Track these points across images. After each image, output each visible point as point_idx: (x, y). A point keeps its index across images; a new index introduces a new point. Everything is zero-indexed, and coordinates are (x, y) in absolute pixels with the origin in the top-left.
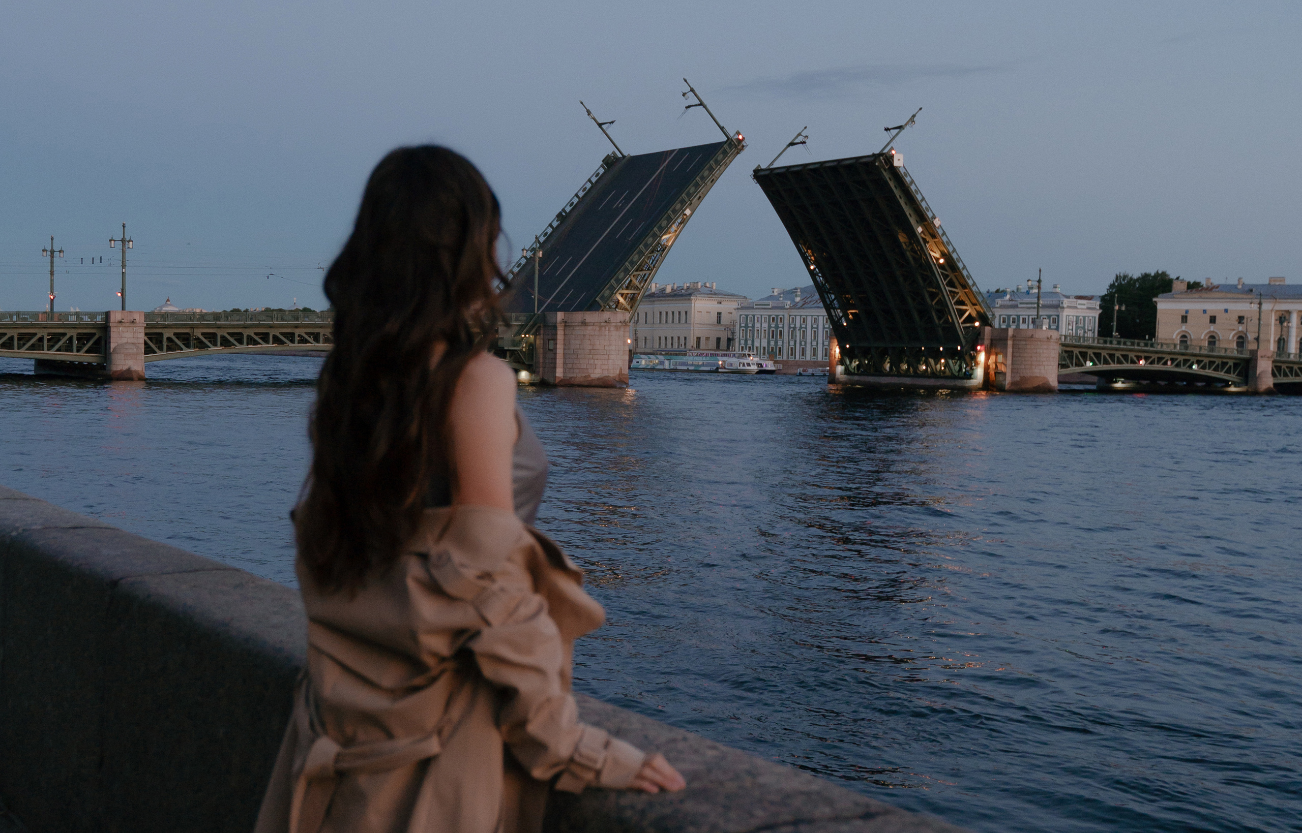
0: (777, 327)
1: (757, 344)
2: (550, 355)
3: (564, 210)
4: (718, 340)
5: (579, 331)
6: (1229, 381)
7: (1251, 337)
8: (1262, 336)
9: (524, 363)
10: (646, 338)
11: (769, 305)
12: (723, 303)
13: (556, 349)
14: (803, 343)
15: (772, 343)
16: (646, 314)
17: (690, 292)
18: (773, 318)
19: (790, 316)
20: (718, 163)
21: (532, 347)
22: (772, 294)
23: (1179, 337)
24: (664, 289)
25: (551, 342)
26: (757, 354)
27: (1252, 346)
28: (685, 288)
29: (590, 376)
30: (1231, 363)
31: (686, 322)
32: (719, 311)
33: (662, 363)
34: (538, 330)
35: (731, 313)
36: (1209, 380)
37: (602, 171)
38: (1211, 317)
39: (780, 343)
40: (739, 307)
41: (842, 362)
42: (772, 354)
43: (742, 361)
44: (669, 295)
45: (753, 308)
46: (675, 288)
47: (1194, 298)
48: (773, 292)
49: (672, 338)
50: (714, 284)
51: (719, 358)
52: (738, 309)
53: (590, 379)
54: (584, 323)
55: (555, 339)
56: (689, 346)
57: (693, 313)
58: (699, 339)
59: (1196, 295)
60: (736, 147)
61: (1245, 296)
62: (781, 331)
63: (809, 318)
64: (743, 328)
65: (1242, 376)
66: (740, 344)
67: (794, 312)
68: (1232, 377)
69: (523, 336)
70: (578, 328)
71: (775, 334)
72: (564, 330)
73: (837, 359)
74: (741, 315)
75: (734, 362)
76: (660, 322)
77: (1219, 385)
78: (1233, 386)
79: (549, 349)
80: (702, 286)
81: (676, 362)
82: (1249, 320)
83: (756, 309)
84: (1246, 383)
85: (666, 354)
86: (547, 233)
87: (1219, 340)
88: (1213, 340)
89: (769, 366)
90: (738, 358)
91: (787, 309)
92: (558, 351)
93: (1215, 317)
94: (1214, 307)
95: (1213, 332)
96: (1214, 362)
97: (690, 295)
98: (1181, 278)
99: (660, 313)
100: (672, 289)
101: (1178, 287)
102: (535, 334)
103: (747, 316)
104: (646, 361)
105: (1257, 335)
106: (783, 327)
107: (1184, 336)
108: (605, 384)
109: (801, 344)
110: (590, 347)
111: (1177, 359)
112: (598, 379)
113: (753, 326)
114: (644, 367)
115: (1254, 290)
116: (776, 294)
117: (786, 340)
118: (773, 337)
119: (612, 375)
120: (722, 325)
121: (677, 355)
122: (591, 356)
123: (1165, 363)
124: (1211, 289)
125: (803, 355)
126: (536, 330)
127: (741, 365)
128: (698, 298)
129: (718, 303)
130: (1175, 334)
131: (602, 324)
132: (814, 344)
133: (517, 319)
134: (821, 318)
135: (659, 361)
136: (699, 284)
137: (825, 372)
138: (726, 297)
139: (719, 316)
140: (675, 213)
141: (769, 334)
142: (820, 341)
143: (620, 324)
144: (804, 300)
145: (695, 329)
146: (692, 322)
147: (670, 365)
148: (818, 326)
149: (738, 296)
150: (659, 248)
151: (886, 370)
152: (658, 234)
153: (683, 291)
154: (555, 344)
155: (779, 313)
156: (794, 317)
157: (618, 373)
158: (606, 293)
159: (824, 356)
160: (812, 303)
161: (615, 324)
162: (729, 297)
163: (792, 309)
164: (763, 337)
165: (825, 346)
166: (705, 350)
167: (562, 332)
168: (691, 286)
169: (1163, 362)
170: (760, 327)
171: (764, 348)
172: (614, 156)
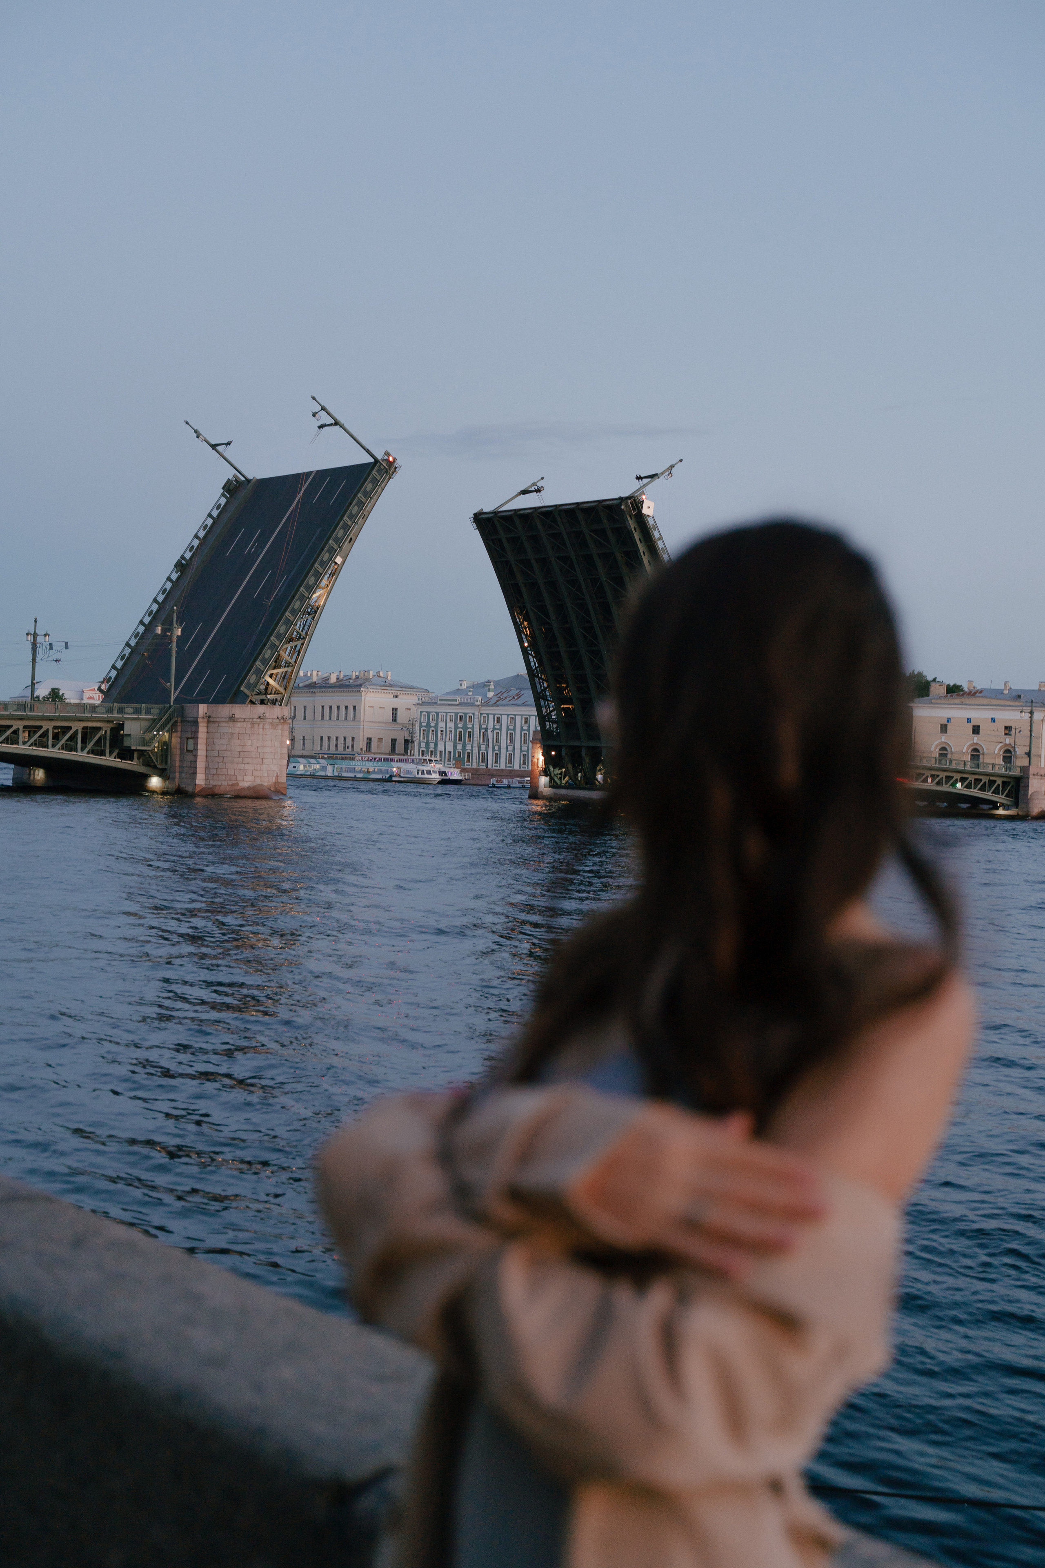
0: (465, 727)
1: (441, 747)
2: (189, 757)
3: (183, 557)
4: (394, 741)
5: (226, 728)
6: (997, 802)
7: (1020, 751)
8: (1033, 752)
9: (155, 767)
10: (304, 737)
11: (456, 700)
12: (399, 697)
13: (196, 750)
14: (497, 748)
15: (459, 747)
16: (305, 707)
17: (358, 682)
18: (461, 717)
19: (481, 714)
20: (367, 495)
21: (166, 747)
22: (460, 688)
23: (938, 750)
24: (328, 679)
25: (191, 742)
26: (441, 760)
27: (1022, 762)
28: (354, 677)
29: (238, 784)
30: (999, 781)
31: (354, 719)
32: (394, 707)
33: (324, 768)
34: (175, 725)
35: (410, 709)
36: (975, 802)
37: (223, 501)
38: (974, 726)
39: (468, 747)
40: (420, 702)
41: (546, 772)
42: (459, 759)
43: (421, 768)
44: (332, 686)
45: (436, 704)
46: (341, 677)
47: (955, 704)
48: (461, 685)
49: (337, 738)
50: (390, 673)
51: (394, 764)
52: (418, 704)
53: (238, 788)
54: (232, 719)
55: (195, 738)
56: (357, 749)
57: (362, 710)
58: (369, 740)
59: (958, 701)
60: (387, 472)
61: (1012, 703)
62: (470, 733)
63: (504, 718)
64: (424, 728)
65: (1012, 798)
66: (420, 747)
67: (486, 710)
68: (1000, 798)
69: (155, 733)
70: (225, 725)
71: (463, 736)
72: (207, 727)
73: (539, 769)
74: (421, 712)
75: (411, 769)
76: (323, 718)
77: (985, 807)
78: (1001, 808)
79: (187, 750)
80: (374, 676)
81: (341, 768)
82: (1017, 731)
83: (440, 704)
84: (1016, 805)
85: (330, 758)
86: (166, 589)
87: (983, 754)
88: (976, 754)
89: (455, 774)
90: (417, 764)
91: (478, 706)
92: (199, 753)
93: (978, 727)
94: (979, 715)
95: (977, 744)
96: (981, 780)
97: (360, 686)
98: (937, 680)
99: (323, 707)
100: (338, 679)
101: (937, 690)
102: (171, 731)
103: (429, 713)
104: (304, 766)
105: (1028, 749)
106: (473, 728)
107: (944, 749)
108: (257, 795)
109: (494, 749)
110: (239, 749)
111: (938, 776)
112: (249, 788)
113: (436, 726)
114: (302, 773)
115: (1022, 696)
116: (464, 687)
117: (476, 744)
118: (460, 740)
119: (266, 784)
120: (398, 724)
121: (343, 759)
122: (240, 759)
123: (925, 781)
124: (973, 694)
125: (496, 762)
126: (172, 725)
127: (420, 773)
128: (370, 690)
129: (393, 697)
130: (933, 746)
131: (255, 720)
132: (510, 748)
133: (148, 712)
134: (518, 718)
135: (320, 766)
136: (371, 673)
137: (525, 784)
138: (404, 689)
139: (394, 712)
140: (324, 564)
141: (455, 736)
142: (517, 746)
143: (278, 721)
144: (498, 696)
145: (365, 727)
146: (362, 719)
147: (334, 771)
148: (515, 727)
149: (418, 688)
150: (309, 610)
151: (599, 782)
152: (306, 594)
153: (351, 681)
154: (196, 744)
155: (468, 710)
156: (485, 715)
157: (274, 781)
158: (252, 678)
159: (523, 764)
160: (507, 700)
161: (271, 721)
162: (406, 689)
163: (484, 706)
164: (448, 739)
165: (524, 751)
166: (377, 753)
167: (205, 729)
168: (362, 675)
169: (922, 779)
170: (444, 727)
171: (450, 752)
172: (236, 480)
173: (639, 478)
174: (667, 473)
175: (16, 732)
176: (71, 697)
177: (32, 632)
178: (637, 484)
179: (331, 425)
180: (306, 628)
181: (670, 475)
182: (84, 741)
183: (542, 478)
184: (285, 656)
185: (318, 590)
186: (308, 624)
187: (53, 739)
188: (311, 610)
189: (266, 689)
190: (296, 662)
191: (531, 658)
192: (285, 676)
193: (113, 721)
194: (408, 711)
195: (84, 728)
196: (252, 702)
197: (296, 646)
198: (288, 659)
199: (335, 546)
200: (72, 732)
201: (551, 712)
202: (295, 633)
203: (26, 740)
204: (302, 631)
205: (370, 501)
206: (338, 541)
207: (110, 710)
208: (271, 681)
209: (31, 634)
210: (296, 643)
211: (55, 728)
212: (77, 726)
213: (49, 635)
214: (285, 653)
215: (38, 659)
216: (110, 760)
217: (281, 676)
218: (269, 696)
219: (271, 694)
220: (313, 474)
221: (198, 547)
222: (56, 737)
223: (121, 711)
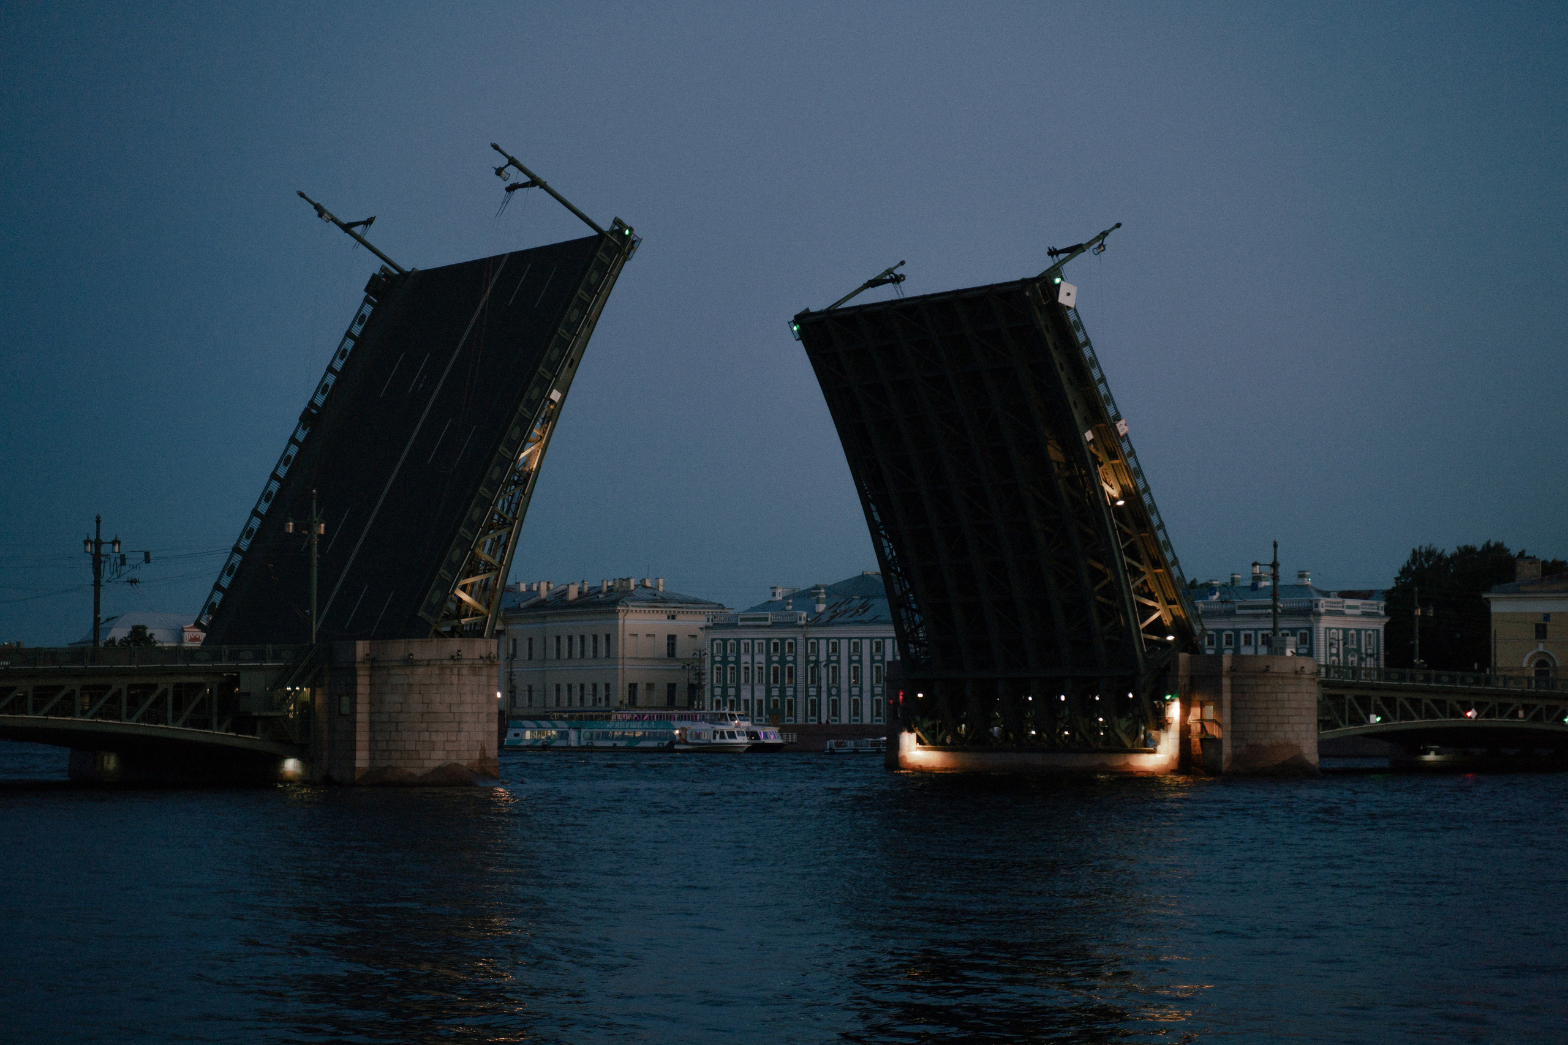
0: (783, 661)
1: (746, 694)
2: (343, 726)
3: (312, 404)
4: (672, 687)
5: (400, 676)
9: (290, 744)
10: (530, 688)
11: (766, 619)
12: (678, 617)
13: (354, 712)
14: (834, 691)
15: (775, 692)
16: (530, 640)
17: (613, 598)
18: (776, 645)
19: (807, 639)
20: (592, 290)
21: (306, 710)
22: (773, 599)
23: (1533, 665)
24: (564, 593)
25: (345, 700)
26: (747, 715)
28: (605, 589)
29: (421, 764)
31: (608, 655)
32: (671, 633)
33: (564, 735)
35: (695, 636)
37: (368, 310)
39: (790, 692)
40: (710, 624)
41: (909, 726)
42: (774, 714)
43: (719, 728)
44: (572, 605)
45: (735, 626)
46: (586, 588)
47: (1557, 592)
48: (774, 595)
49: (582, 686)
50: (661, 581)
51: (675, 724)
52: (707, 628)
53: (422, 769)
54: (409, 662)
55: (352, 695)
56: (615, 702)
57: (620, 643)
58: (633, 687)
59: (1561, 586)
60: (618, 252)
62: (790, 669)
63: (844, 644)
64: (718, 665)
66: (713, 695)
67: (814, 633)
69: (289, 689)
70: (397, 671)
71: (779, 675)
72: (370, 676)
74: (713, 640)
75: (703, 731)
76: (558, 656)
79: (340, 715)
80: (636, 586)
81: (591, 734)
83: (743, 627)
85: (572, 718)
89: (772, 736)
90: (711, 722)
91: (802, 626)
92: (359, 717)
97: (615, 603)
98: (1527, 554)
99: (558, 639)
100: (579, 593)
101: (1525, 571)
102: (313, 687)
103: (725, 641)
104: (532, 733)
106: (795, 661)
107: (1543, 663)
108: (450, 779)
109: (829, 695)
110: (422, 708)
111: (1535, 706)
112: (438, 768)
113: (737, 661)
116: (779, 598)
117: (800, 687)
118: (775, 681)
119: (465, 763)
120: (678, 660)
121: (592, 718)
122: (424, 725)
123: (1514, 715)
125: (834, 714)
126: (316, 678)
127: (718, 736)
128: (631, 609)
129: (668, 618)
130: (1526, 660)
131: (445, 662)
132: (855, 691)
133: (276, 657)
134: (866, 644)
135: (558, 732)
136: (633, 582)
137: (881, 747)
138: (685, 605)
139: (671, 641)
140: (533, 406)
141: (768, 674)
142: (866, 686)
143: (481, 662)
144: (832, 610)
145: (626, 667)
146: (620, 655)
147: (579, 738)
148: (861, 657)
149: (706, 603)
150: (516, 478)
151: (994, 738)
152: (509, 455)
153: (601, 596)
154: (353, 704)
155: (787, 634)
156: (815, 641)
157: (478, 756)
158: (435, 597)
159: (877, 716)
160: (849, 614)
161: (471, 662)
162: (689, 605)
163: (811, 626)
164: (756, 681)
165: (878, 695)
166: (646, 707)
167: (366, 680)
168: (617, 585)
169: (1509, 712)
170: (750, 662)
171: (760, 702)
172: (386, 276)
173: (1053, 253)
174: (1096, 245)
175: (70, 697)
176: (163, 638)
177: (93, 537)
178: (1049, 262)
179: (525, 185)
180: (513, 507)
181: (1102, 248)
182: (178, 707)
183: (902, 263)
184: (484, 555)
185: (528, 444)
186: (515, 501)
187: (128, 705)
188: (519, 477)
189: (459, 608)
190: (501, 562)
191: (885, 543)
192: (485, 586)
193: (222, 673)
194: (693, 639)
195: (177, 686)
196: (439, 635)
197: (499, 537)
198: (489, 558)
199: (548, 376)
200: (158, 692)
201: (917, 627)
202: (496, 517)
203: (87, 708)
204: (507, 512)
205: (597, 300)
206: (553, 367)
207: (216, 656)
208: (465, 597)
209: (91, 542)
210: (499, 533)
211: (131, 687)
212: (166, 683)
213: (119, 543)
214: (483, 550)
215: (103, 581)
216: (219, 735)
217: (480, 586)
218: (463, 621)
219: (466, 616)
220: (505, 260)
221: (333, 386)
222: (133, 702)
223: (234, 656)
